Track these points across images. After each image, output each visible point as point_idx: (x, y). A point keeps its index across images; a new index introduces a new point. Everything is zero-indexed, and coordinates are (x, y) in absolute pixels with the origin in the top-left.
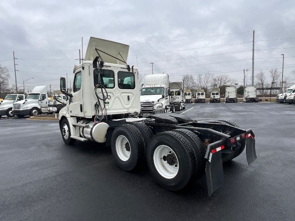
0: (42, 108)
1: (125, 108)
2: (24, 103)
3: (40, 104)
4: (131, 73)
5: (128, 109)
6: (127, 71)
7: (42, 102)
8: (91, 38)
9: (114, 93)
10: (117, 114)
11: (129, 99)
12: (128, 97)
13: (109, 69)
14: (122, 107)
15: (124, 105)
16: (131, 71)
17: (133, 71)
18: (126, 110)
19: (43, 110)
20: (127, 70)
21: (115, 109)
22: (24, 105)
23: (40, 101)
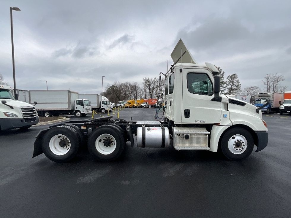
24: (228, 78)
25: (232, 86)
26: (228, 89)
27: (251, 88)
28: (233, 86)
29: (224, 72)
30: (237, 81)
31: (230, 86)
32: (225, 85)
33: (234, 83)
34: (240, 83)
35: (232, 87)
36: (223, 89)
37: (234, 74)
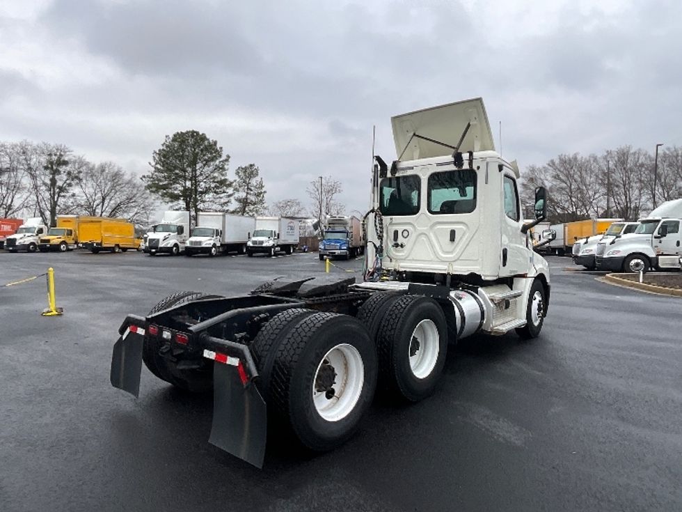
0: (660, 257)
1: (443, 262)
2: (613, 242)
3: (656, 247)
4: (466, 170)
5: (450, 263)
6: (453, 168)
7: (660, 242)
8: (394, 119)
9: (415, 225)
10: (421, 271)
11: (452, 238)
12: (453, 233)
13: (409, 173)
14: (432, 257)
15: (440, 253)
16: (466, 166)
17: (471, 163)
18: (446, 267)
19: (663, 262)
20: (453, 165)
21: (416, 260)
22: (612, 247)
23: (655, 237)
24: (237, 173)
25: (247, 193)
26: (239, 200)
27: (288, 204)
28: (250, 194)
29: (228, 157)
30: (258, 183)
31: (242, 195)
32: (230, 191)
33: (252, 188)
34: (264, 190)
35: (249, 196)
36: (226, 200)
37: (251, 165)
